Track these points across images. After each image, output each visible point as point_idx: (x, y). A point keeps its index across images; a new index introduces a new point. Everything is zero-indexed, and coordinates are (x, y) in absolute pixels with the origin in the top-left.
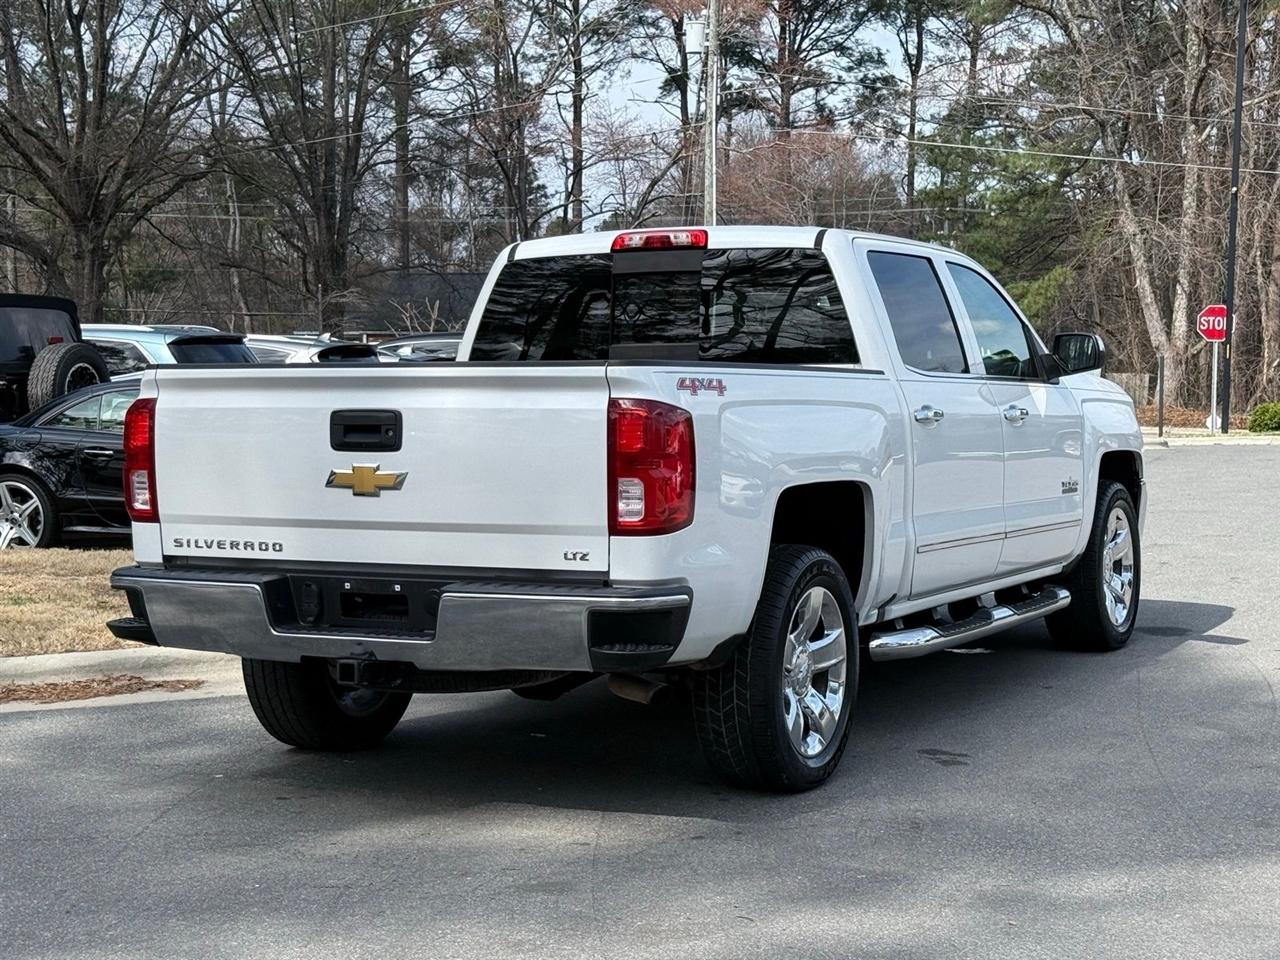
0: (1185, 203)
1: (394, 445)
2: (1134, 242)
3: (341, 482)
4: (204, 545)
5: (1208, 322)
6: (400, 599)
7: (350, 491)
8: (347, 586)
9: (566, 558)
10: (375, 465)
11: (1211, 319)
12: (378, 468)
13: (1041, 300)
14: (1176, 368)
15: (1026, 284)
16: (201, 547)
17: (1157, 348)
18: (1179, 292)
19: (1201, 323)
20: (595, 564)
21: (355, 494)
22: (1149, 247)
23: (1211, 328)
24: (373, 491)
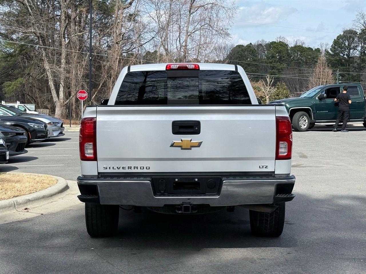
0: (62, 61)
1: (198, 132)
2: (48, 71)
3: (177, 145)
4: (117, 168)
5: (80, 95)
6: (197, 184)
7: (180, 148)
8: (177, 180)
9: (260, 168)
10: (190, 139)
11: (81, 94)
12: (191, 140)
13: (15, 87)
14: (61, 108)
15: (10, 82)
16: (115, 169)
17: (55, 102)
18: (61, 86)
19: (78, 95)
20: (270, 169)
21: (182, 149)
22: (53, 73)
23: (81, 96)
24: (190, 148)
